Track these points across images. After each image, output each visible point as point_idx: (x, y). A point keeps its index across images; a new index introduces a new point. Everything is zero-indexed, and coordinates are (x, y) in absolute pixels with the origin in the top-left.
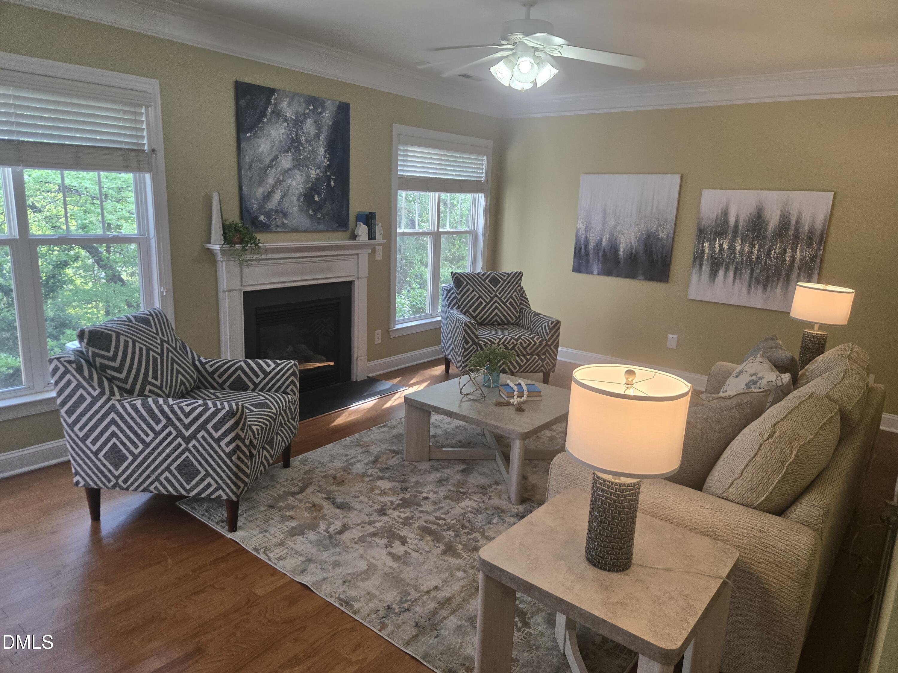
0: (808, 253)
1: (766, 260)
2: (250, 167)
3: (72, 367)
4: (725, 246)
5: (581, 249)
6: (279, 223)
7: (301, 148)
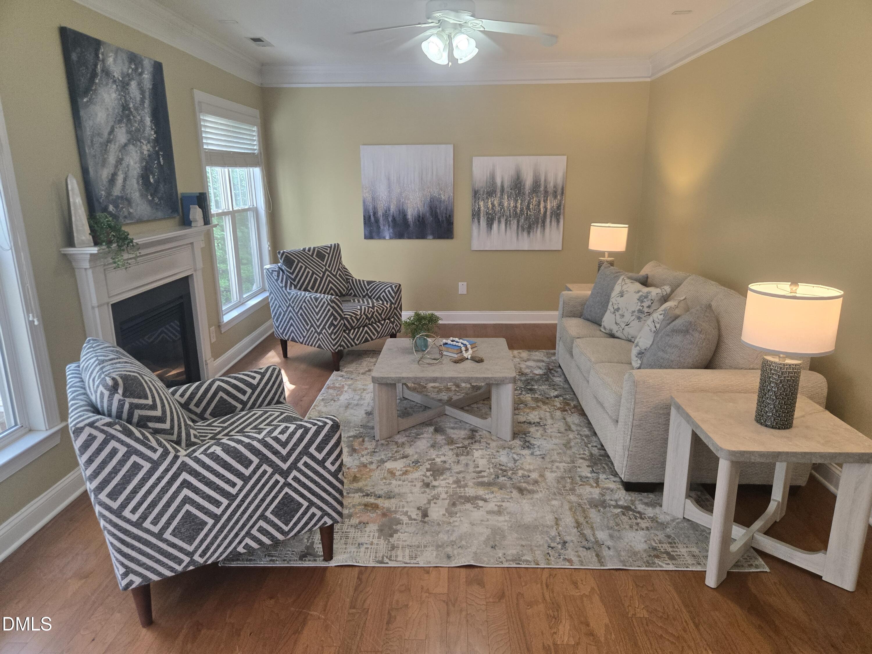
0: (555, 203)
1: (527, 211)
2: (92, 141)
3: (116, 430)
4: (496, 203)
5: (370, 217)
6: (126, 214)
7: (132, 117)
